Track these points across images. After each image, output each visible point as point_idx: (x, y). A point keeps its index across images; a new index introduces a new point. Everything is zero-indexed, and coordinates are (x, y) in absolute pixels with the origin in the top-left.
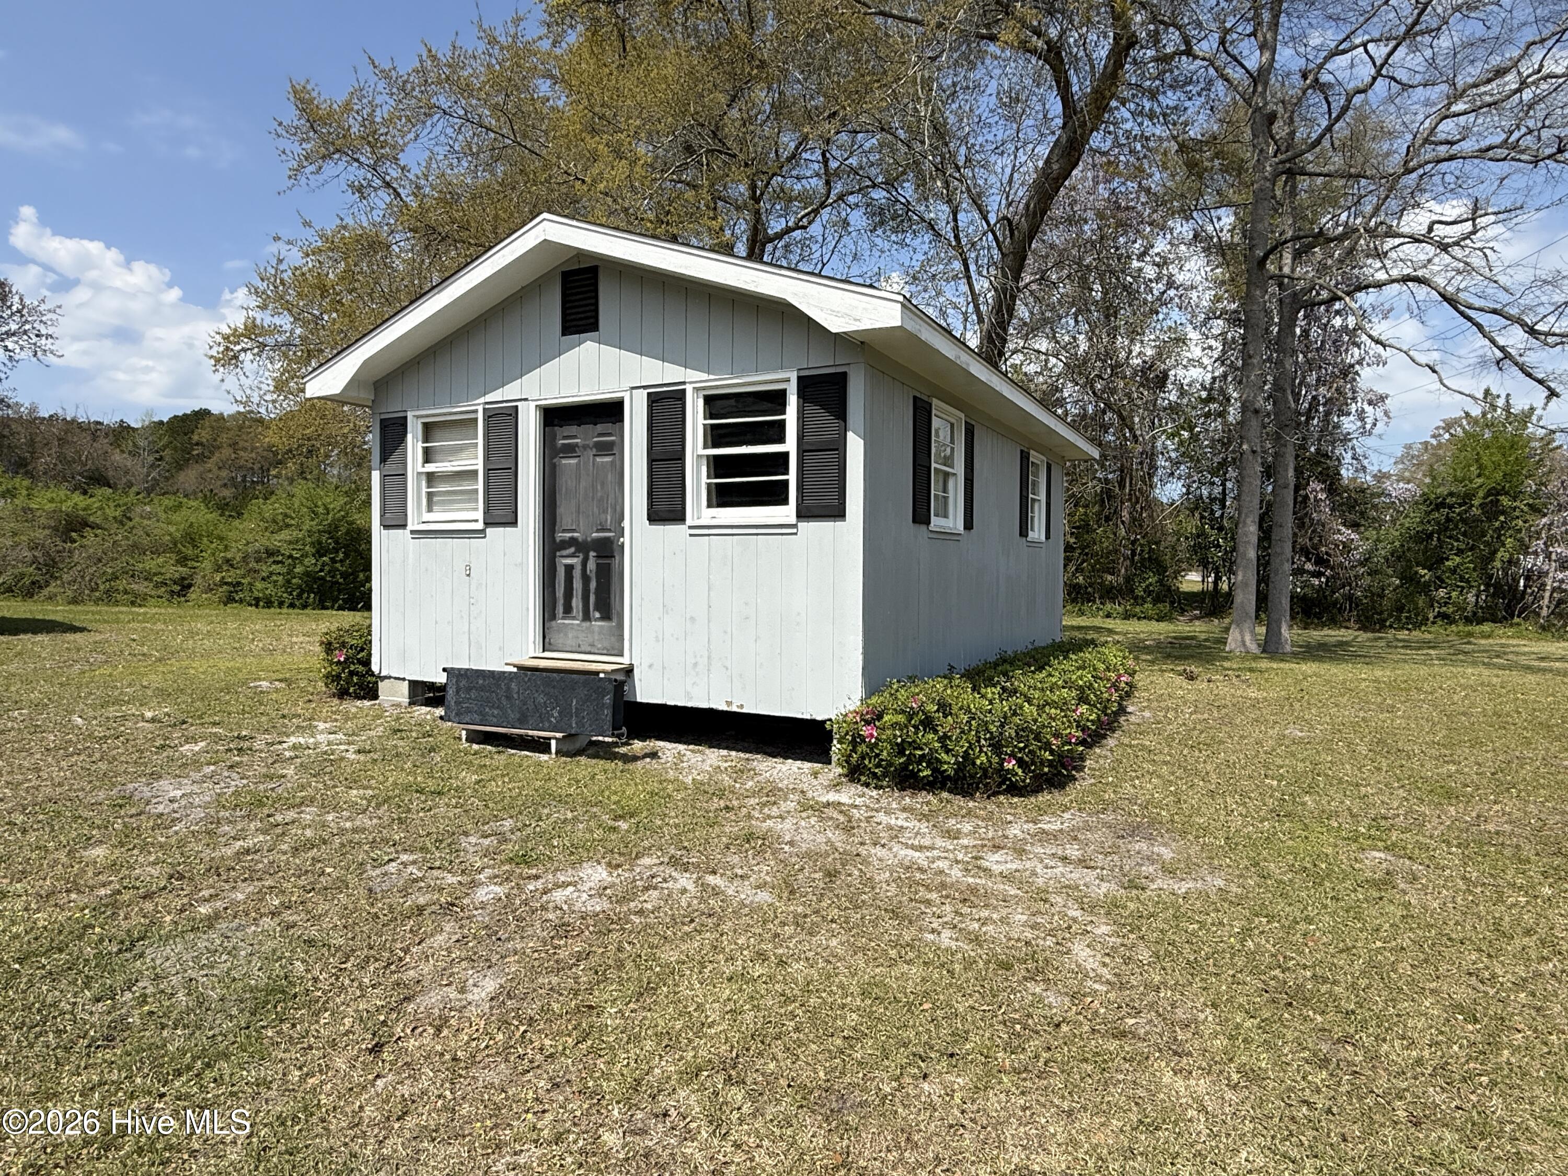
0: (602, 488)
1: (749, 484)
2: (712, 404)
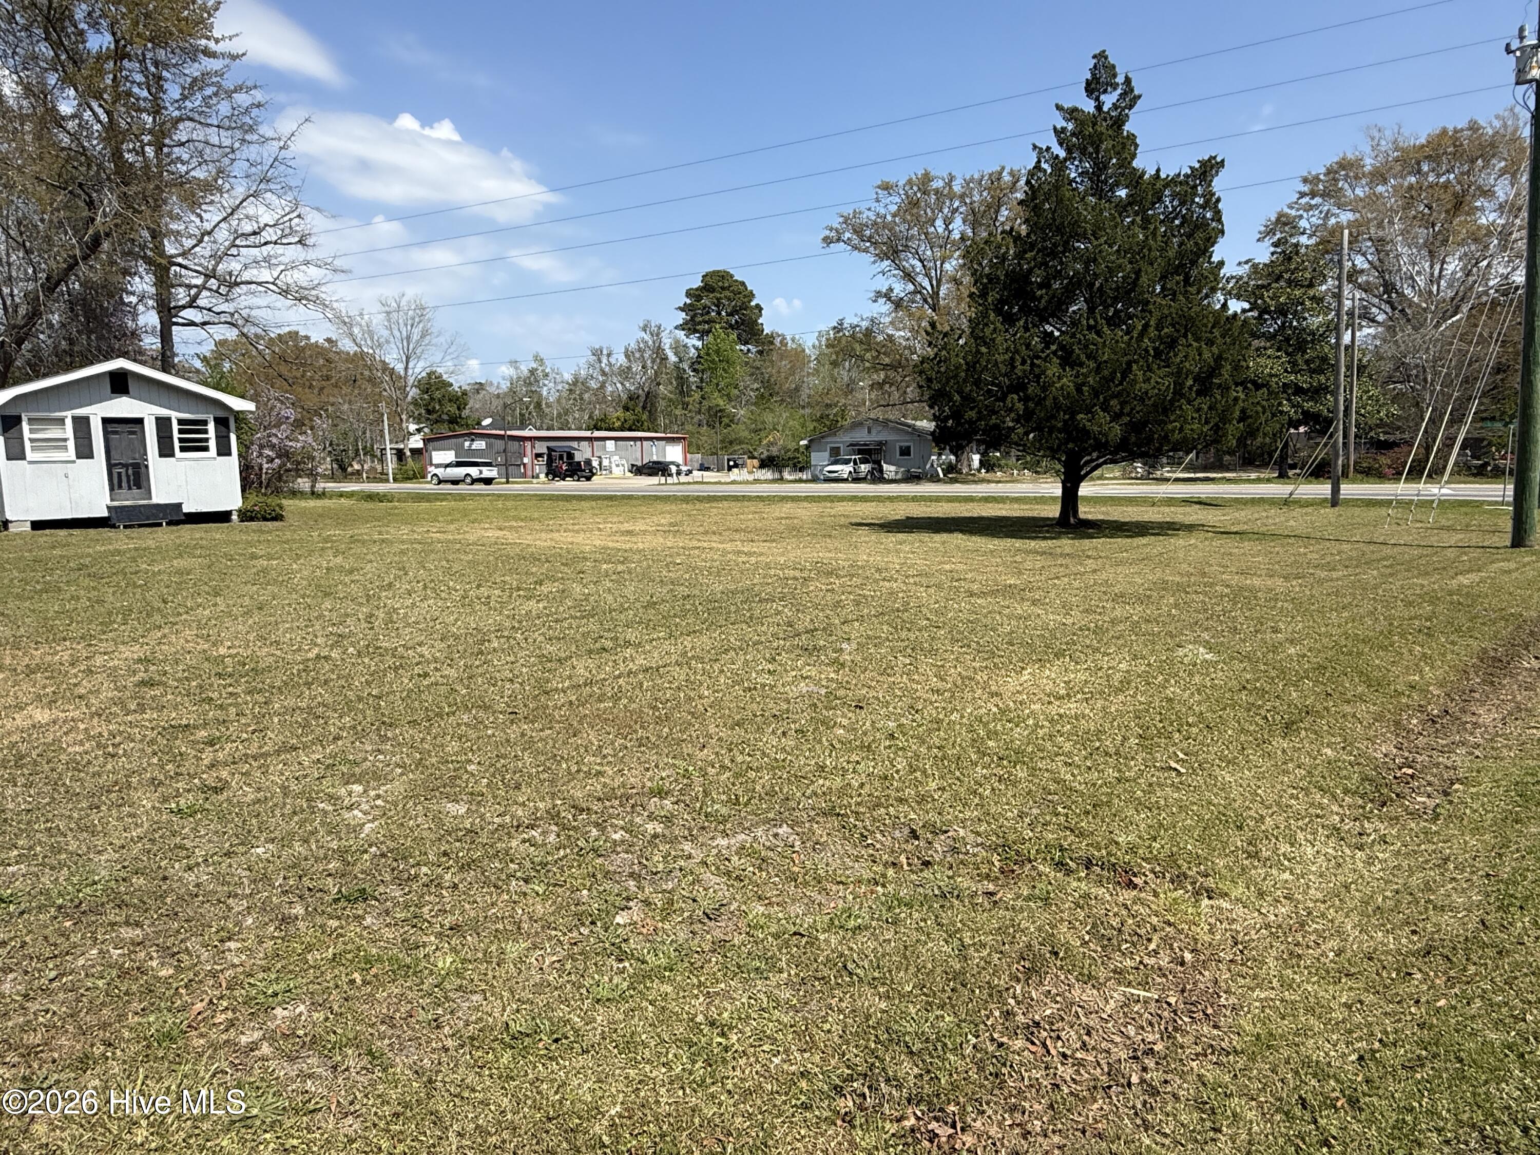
0: (133, 445)
1: (196, 446)
2: (181, 422)
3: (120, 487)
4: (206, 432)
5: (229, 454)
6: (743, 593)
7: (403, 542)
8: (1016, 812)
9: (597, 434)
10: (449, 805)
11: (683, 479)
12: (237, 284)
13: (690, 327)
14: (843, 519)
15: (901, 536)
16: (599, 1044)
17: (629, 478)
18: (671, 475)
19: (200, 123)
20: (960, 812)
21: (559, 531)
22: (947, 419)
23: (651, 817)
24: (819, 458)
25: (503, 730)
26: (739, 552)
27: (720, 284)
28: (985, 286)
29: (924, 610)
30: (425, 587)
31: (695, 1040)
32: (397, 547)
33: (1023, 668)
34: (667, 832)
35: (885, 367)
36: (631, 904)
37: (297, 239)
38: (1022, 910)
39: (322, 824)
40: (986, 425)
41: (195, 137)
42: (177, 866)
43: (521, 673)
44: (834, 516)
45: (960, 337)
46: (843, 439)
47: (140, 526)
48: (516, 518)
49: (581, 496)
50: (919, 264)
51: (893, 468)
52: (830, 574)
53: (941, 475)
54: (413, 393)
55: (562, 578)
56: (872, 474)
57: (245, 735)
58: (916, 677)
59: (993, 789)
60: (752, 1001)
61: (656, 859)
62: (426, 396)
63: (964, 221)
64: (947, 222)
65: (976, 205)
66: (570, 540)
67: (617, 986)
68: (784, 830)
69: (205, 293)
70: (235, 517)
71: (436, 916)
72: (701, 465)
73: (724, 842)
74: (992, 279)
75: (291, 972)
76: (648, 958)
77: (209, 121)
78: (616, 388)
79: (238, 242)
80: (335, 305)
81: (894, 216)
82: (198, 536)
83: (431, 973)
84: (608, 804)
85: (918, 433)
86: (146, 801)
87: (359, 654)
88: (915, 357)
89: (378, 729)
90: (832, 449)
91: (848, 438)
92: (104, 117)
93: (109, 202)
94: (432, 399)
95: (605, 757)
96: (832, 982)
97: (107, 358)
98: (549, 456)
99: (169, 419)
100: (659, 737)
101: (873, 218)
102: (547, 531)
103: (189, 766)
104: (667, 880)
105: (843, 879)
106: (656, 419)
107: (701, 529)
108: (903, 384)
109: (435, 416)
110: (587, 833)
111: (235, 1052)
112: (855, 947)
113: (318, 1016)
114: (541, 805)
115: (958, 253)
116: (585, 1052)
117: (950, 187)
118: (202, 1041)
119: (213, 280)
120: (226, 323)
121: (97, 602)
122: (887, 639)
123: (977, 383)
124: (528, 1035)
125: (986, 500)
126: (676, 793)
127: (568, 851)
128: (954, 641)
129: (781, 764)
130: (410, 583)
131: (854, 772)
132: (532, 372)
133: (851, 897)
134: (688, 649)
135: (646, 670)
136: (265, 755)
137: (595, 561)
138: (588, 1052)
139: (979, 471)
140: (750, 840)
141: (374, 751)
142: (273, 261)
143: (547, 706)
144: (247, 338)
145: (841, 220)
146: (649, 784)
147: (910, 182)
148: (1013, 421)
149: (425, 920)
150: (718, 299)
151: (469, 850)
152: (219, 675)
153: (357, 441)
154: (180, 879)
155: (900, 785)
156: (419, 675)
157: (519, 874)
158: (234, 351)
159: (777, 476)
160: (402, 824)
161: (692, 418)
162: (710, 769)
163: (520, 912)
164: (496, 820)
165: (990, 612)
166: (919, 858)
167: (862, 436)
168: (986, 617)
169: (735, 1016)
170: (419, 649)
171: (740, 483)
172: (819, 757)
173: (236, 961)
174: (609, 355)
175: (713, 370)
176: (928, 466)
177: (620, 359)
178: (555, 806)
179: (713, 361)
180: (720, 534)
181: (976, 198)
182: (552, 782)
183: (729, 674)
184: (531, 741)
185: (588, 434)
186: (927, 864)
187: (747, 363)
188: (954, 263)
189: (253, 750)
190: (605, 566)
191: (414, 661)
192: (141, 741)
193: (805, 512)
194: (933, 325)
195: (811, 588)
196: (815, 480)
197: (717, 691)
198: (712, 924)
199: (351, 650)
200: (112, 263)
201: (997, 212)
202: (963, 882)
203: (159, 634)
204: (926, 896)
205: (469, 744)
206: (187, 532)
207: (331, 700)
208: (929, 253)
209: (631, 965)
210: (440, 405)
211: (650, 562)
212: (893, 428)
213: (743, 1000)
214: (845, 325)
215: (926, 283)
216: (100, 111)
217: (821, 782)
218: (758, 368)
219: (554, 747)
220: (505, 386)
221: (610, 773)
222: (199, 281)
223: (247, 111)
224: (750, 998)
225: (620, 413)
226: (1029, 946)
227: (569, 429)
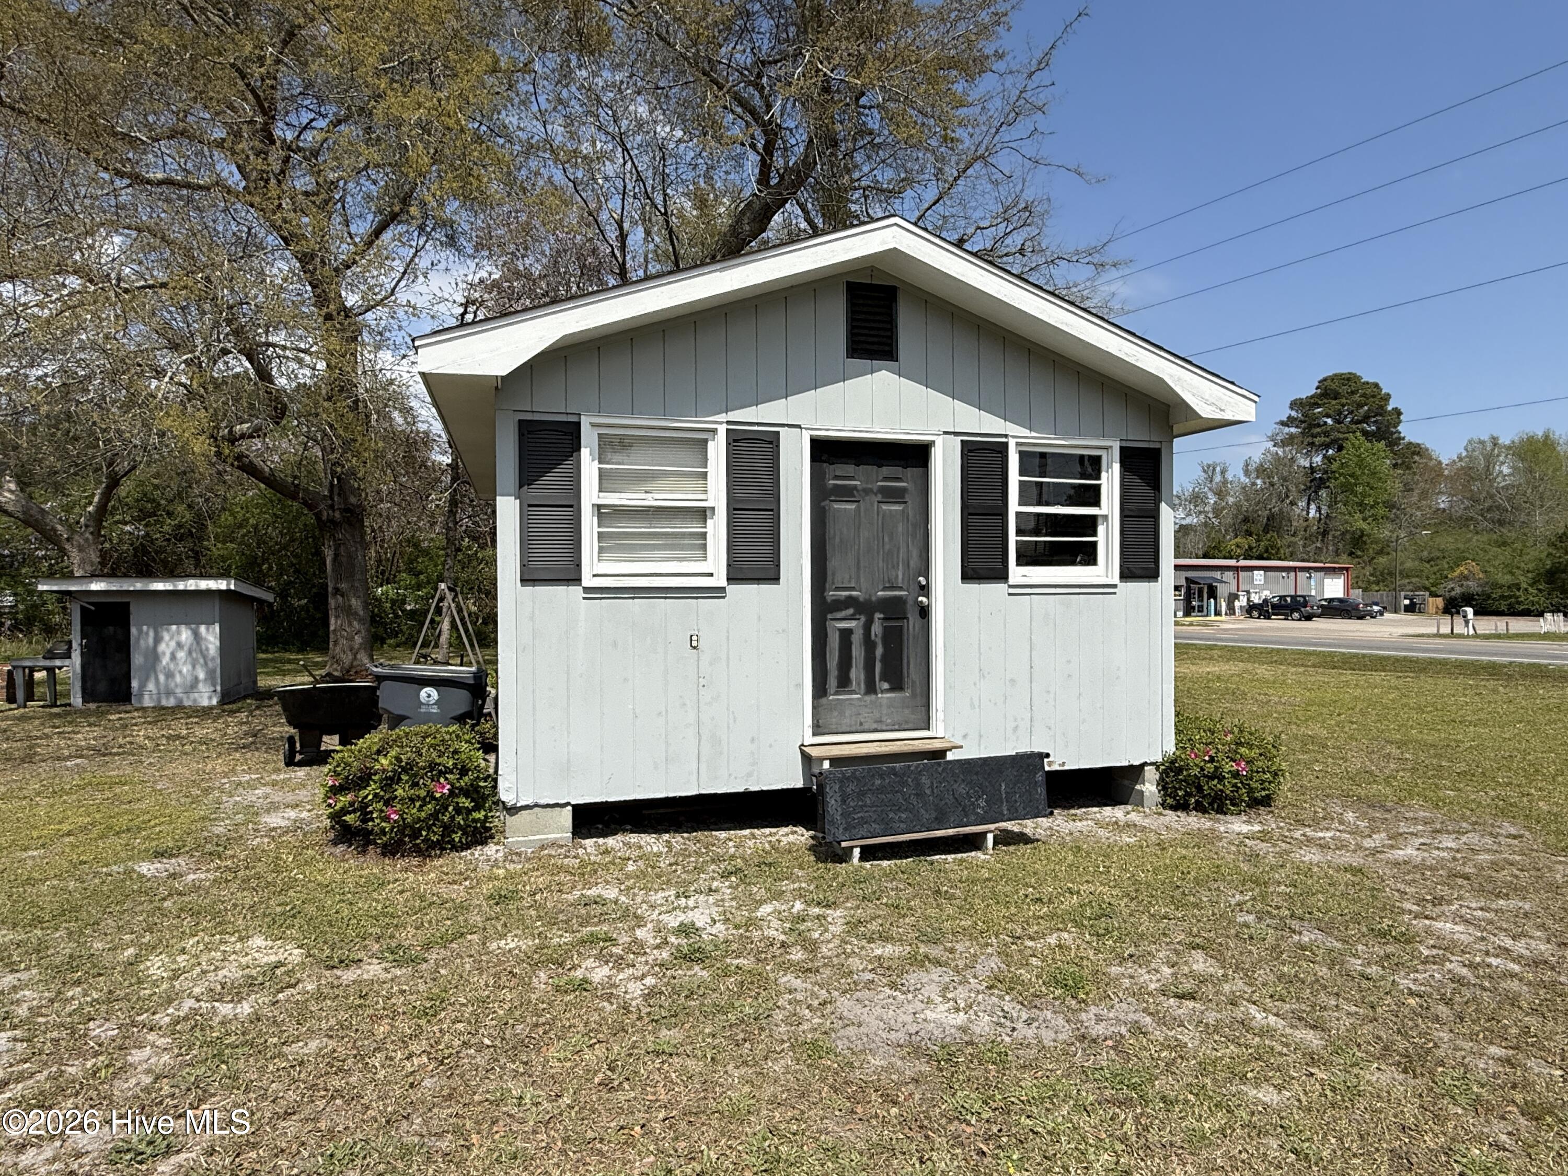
0: (891, 539)
1: (1064, 544)
2: (1032, 461)
3: (844, 682)
4: (1092, 496)
5: (1152, 574)
9: (1243, 563)
13: (1299, 441)
27: (1345, 388)
70: (1149, 787)
150: (1342, 405)
175: (1352, 487)
179: (1352, 476)
185: (1232, 562)
225: (1241, 539)
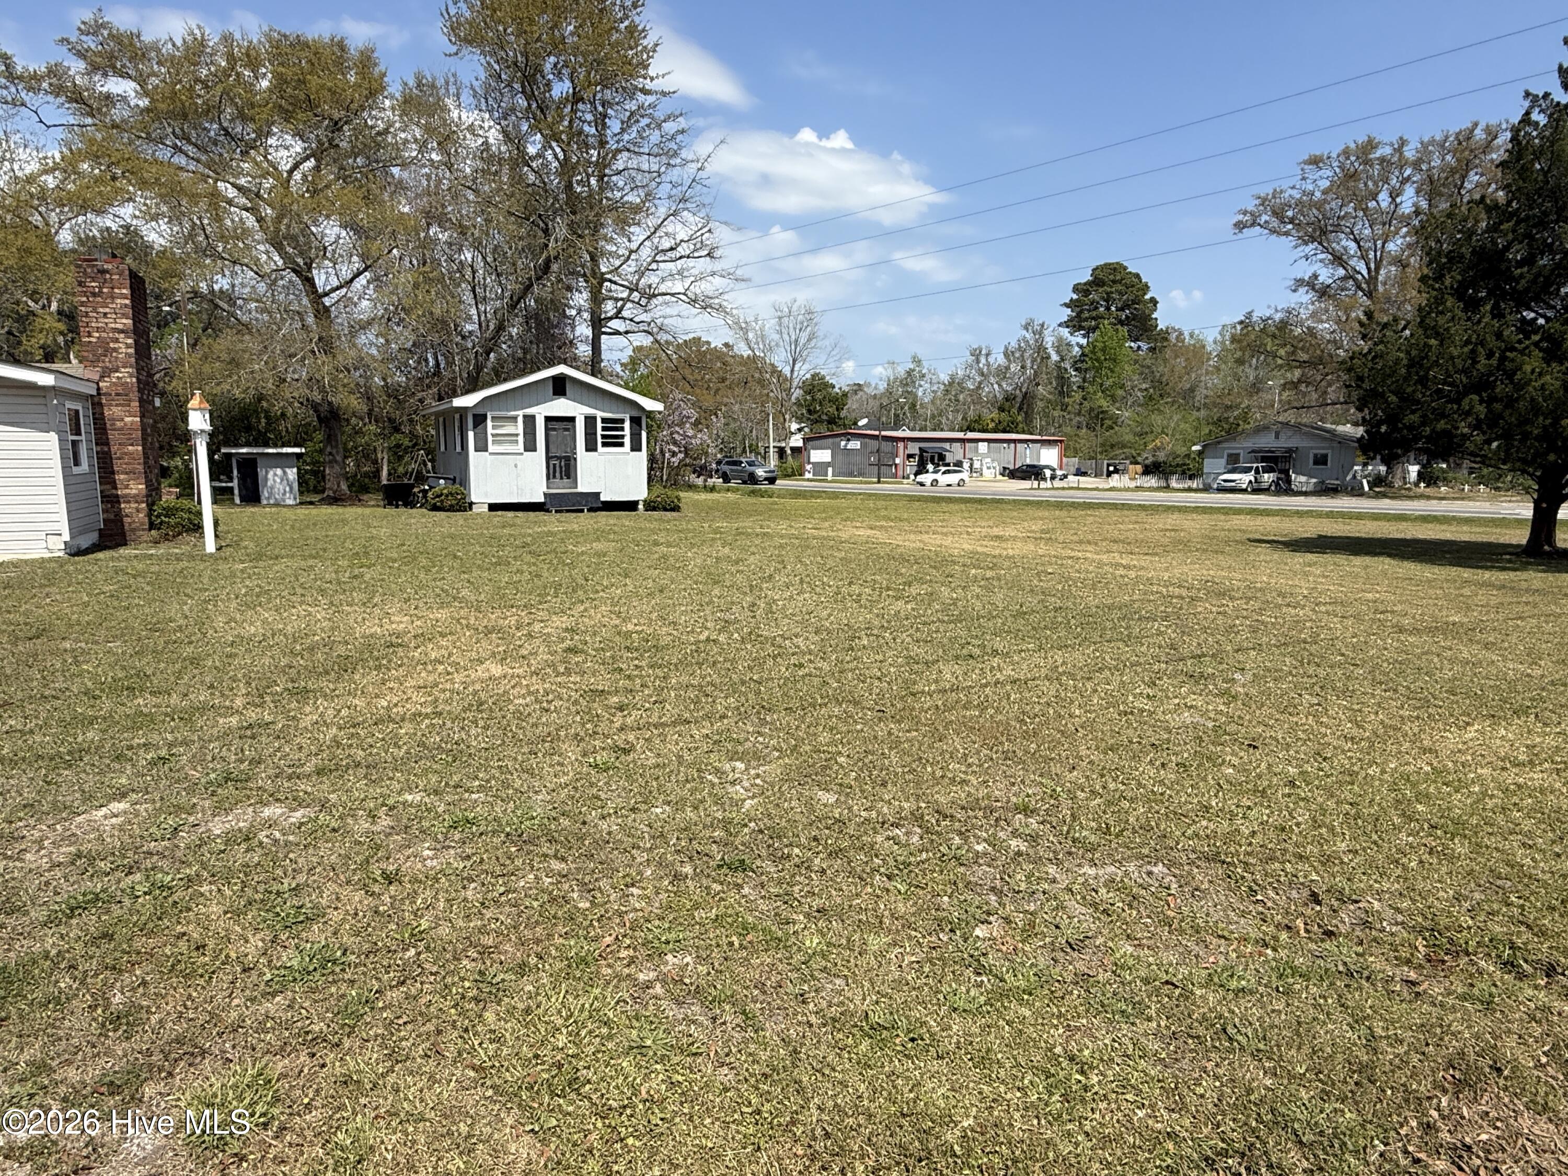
0: (566, 441)
1: (613, 442)
2: (604, 420)
3: (554, 477)
4: (622, 429)
5: (640, 450)
6: (1120, 609)
7: (782, 537)
8: (1451, 892)
9: (970, 435)
10: (820, 793)
11: (1057, 483)
12: (655, 296)
13: (1074, 324)
14: (1239, 534)
15: (1310, 557)
16: (954, 1053)
17: (1000, 481)
18: (1045, 479)
19: (635, 153)
20: (1376, 881)
21: (927, 533)
22: (1380, 423)
23: (1015, 834)
24: (1214, 465)
25: (871, 727)
26: (1117, 565)
27: (1111, 277)
28: (1442, 267)
29: (1339, 644)
30: (802, 581)
31: (1052, 1071)
32: (778, 541)
33: (1468, 724)
34: (1031, 851)
35: (1302, 364)
36: (991, 918)
37: (706, 252)
38: (1454, 1009)
39: (710, 794)
40: (1433, 431)
41: (629, 166)
42: (593, 813)
43: (889, 673)
44: (1229, 530)
45: (1404, 328)
46: (1243, 445)
47: (568, 511)
48: (889, 519)
49: (950, 498)
50: (1352, 245)
51: (1303, 479)
52: (1221, 594)
53: (1366, 488)
54: (797, 394)
55: (931, 581)
56: (1277, 484)
57: (647, 705)
58: (1324, 720)
59: (1421, 862)
60: (1116, 1045)
61: (1018, 877)
62: (808, 398)
63: (1418, 192)
64: (1394, 195)
65: (1434, 171)
66: (938, 542)
67: (974, 999)
68: (1159, 869)
69: (629, 305)
70: (641, 506)
71: (806, 897)
72: (1078, 469)
73: (1092, 872)
74: (1453, 258)
75: (681, 924)
76: (1006, 977)
77: (642, 150)
78: (995, 389)
79: (657, 258)
80: (734, 312)
81: (1325, 192)
82: (612, 522)
83: (799, 949)
84: (970, 813)
85: (1342, 441)
86: (572, 753)
87: (743, 641)
88: (1341, 352)
89: (758, 713)
90: (1230, 456)
91: (1249, 444)
92: (561, 156)
93: (561, 229)
94: (814, 399)
95: (970, 765)
96: (1209, 1044)
97: (551, 364)
98: (921, 456)
99: (594, 418)
100: (1026, 752)
101: (1298, 196)
102: (915, 533)
103: (603, 727)
104: (1029, 902)
105: (1226, 934)
106: (1031, 421)
107: (1075, 538)
108: (1323, 383)
109: (816, 416)
110: (950, 839)
111: (635, 986)
112: (1237, 1011)
113: (702, 969)
114: (906, 805)
115: (1405, 230)
116: (939, 1057)
117: (1401, 154)
118: (609, 971)
119: (636, 294)
120: (645, 331)
121: (536, 576)
122: (1290, 672)
123: (1423, 381)
124: (886, 1028)
125: (1425, 519)
126: (1042, 813)
127: (931, 854)
128: (1375, 683)
129: (1160, 797)
130: (788, 576)
131: (1244, 818)
132: (909, 373)
133: (1234, 955)
134: (1059, 663)
135: (1014, 682)
136: (664, 725)
137: (964, 565)
138: (942, 1058)
139: (1417, 484)
140: (1120, 873)
141: (754, 732)
142: (685, 274)
143: (914, 708)
144: (660, 344)
145: (1257, 202)
146: (1014, 799)
147: (1346, 153)
148: (1469, 426)
149: (795, 899)
150: (1107, 293)
151: (837, 838)
152: (628, 648)
153: (744, 440)
154: (596, 826)
155: (1301, 839)
156: (795, 665)
157: (882, 870)
158: (647, 357)
159: (1163, 483)
160: (778, 805)
161: (1071, 420)
162: (1079, 793)
163: (882, 907)
164: (863, 814)
165: (1426, 653)
166: (1319, 926)
167: (1267, 442)
168: (1419, 658)
169: (1097, 1055)
170: (795, 640)
171: (1120, 490)
172: (1203, 794)
173: (637, 905)
174: (987, 355)
175: (1098, 370)
176: (1348, 478)
177: (998, 359)
178: (919, 808)
179: (1097, 360)
180: (1096, 544)
181: (1436, 162)
182: (918, 784)
183: (1103, 694)
184: (898, 742)
185: (960, 435)
186: (1330, 934)
187: (1136, 362)
188: (1399, 242)
189: (654, 719)
190: (973, 571)
191: (791, 651)
192: (568, 700)
193: (1194, 525)
194: (1369, 314)
195: (1199, 609)
196: (1207, 489)
197: (1089, 712)
198: (1075, 955)
199: (736, 635)
200: (560, 281)
201: (1463, 178)
202: (1375, 962)
203: (582, 608)
204: (1327, 970)
205: (839, 736)
206: (603, 517)
207: (718, 681)
208: (1367, 232)
209: (989, 980)
210: (821, 405)
211: (1021, 570)
212: (1305, 433)
213: (1106, 1041)
214: (1254, 319)
215: (1361, 267)
216: (558, 150)
217: (1204, 823)
218: (1149, 367)
219: (920, 749)
220: (882, 386)
221: (975, 782)
222: (625, 295)
223: (673, 138)
224: (1114, 1040)
225: (995, 415)
226: (1462, 1054)
227: (942, 430)
